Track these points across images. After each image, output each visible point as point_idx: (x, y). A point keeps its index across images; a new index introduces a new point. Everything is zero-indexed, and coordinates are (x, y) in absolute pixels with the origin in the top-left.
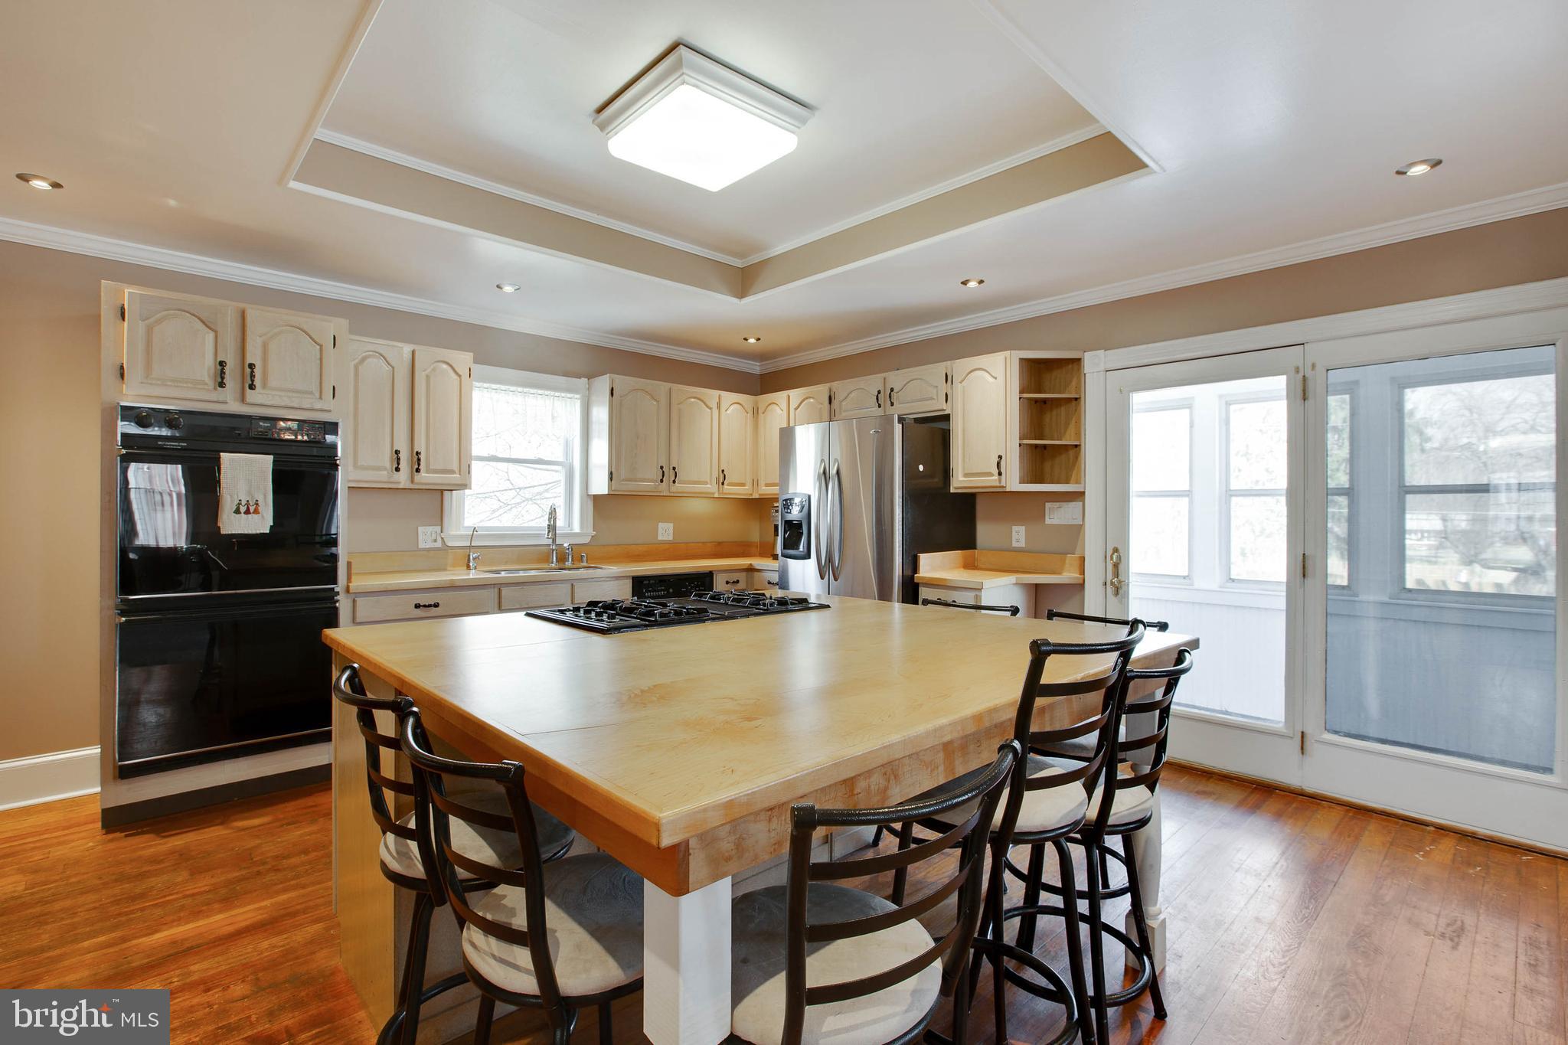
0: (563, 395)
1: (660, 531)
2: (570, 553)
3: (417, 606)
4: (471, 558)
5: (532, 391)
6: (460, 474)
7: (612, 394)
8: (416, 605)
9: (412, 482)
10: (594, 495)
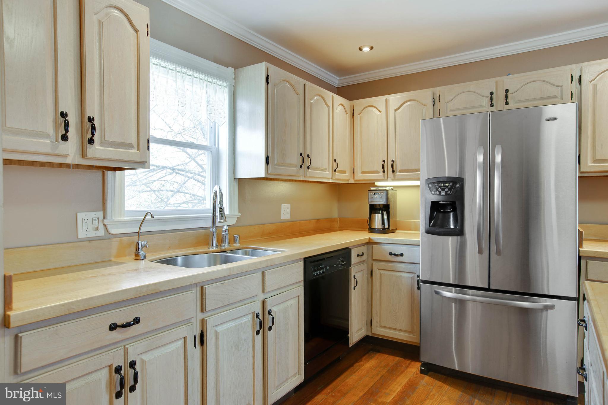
0: (215, 81)
1: (283, 211)
2: (227, 235)
3: (113, 327)
4: (140, 247)
5: (190, 72)
6: (139, 149)
7: (267, 82)
8: (110, 326)
9: (83, 155)
10: (239, 179)
